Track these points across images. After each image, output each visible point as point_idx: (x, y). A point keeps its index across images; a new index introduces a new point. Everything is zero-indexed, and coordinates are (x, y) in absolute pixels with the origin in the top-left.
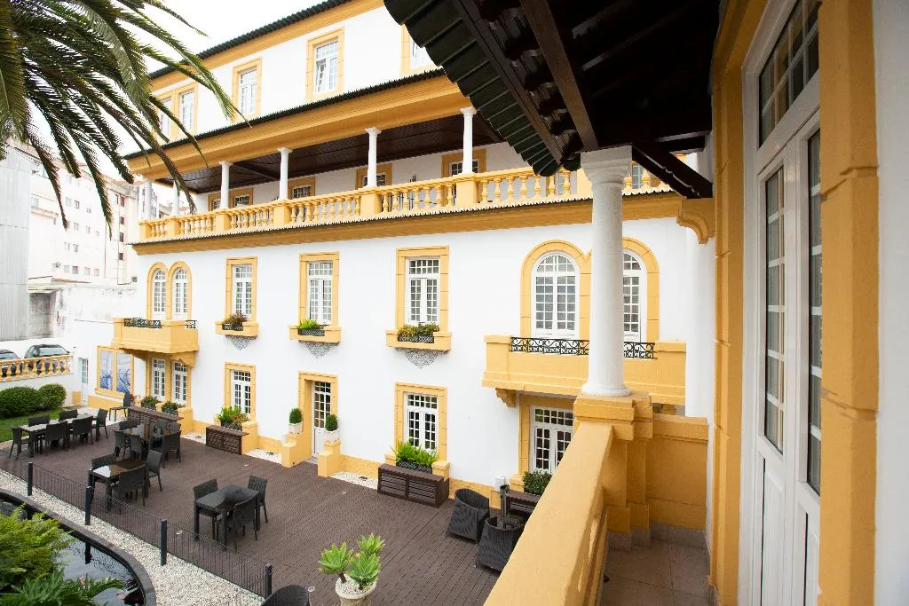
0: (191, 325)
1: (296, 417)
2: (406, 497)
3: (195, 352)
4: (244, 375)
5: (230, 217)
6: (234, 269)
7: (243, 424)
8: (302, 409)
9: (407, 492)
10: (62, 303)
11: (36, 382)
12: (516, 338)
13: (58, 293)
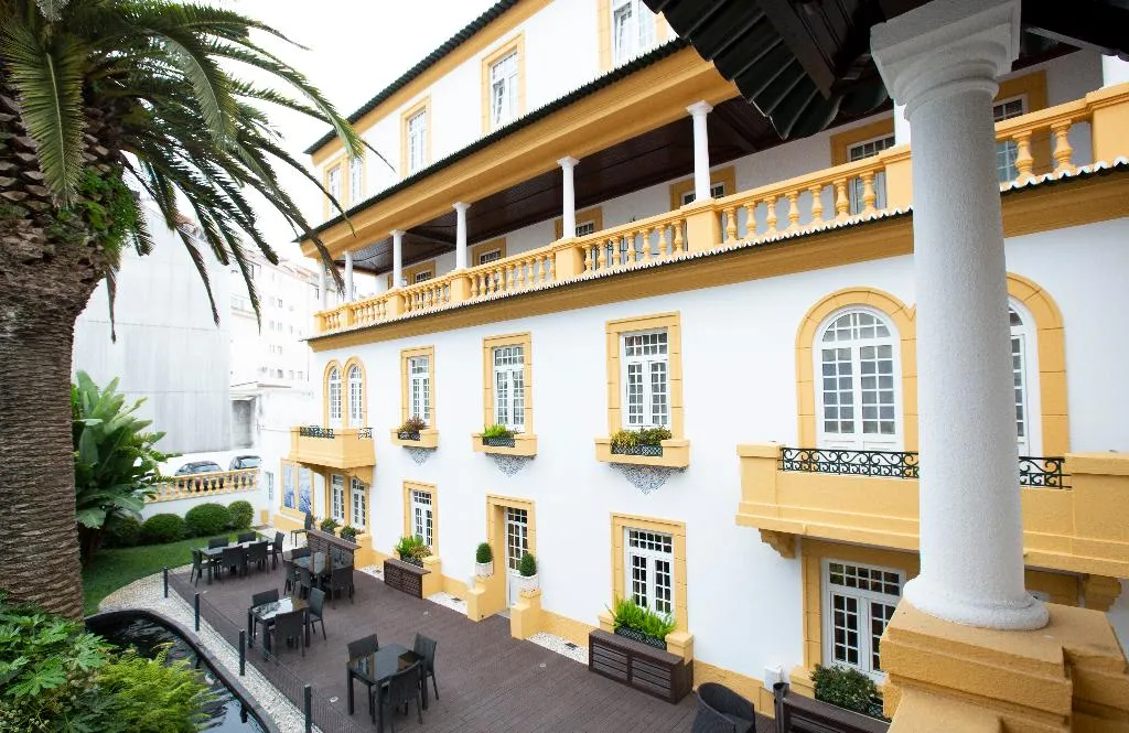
0: (368, 433)
1: (484, 554)
2: (629, 683)
3: (371, 467)
4: (425, 497)
5: (404, 298)
6: (410, 363)
7: (425, 560)
8: (492, 544)
9: (630, 675)
10: (261, 411)
11: (225, 498)
12: (789, 449)
13: (257, 399)
